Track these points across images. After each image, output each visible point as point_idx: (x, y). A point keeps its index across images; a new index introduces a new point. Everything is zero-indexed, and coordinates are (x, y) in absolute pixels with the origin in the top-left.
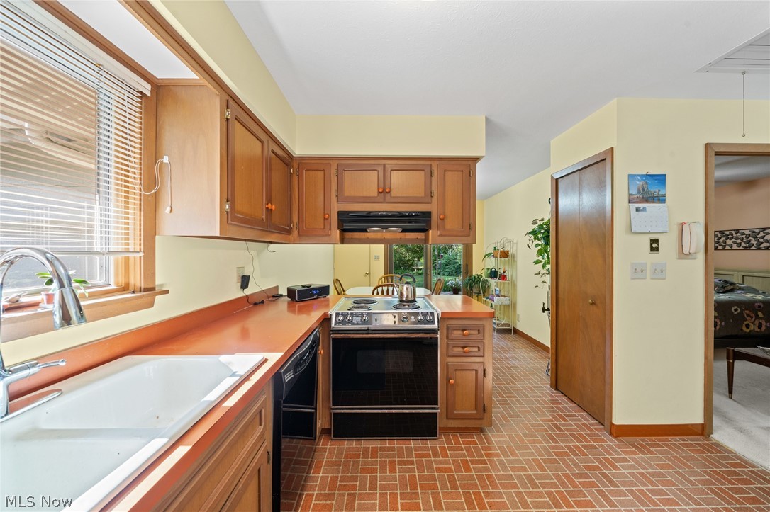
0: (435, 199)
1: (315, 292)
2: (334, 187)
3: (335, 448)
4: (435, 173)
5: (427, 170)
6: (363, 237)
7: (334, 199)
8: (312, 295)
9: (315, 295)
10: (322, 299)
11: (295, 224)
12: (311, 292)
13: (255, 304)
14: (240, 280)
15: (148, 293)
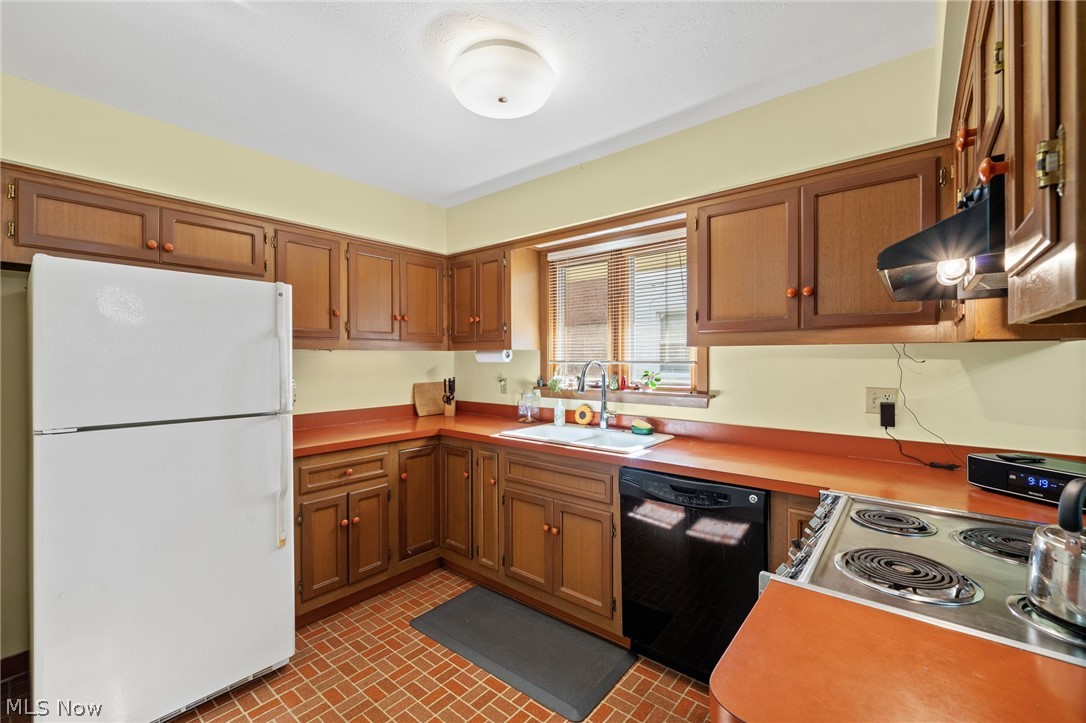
1: (1032, 480)
9: (1037, 490)
12: (1013, 477)
13: (932, 465)
14: (878, 409)
15: (702, 395)
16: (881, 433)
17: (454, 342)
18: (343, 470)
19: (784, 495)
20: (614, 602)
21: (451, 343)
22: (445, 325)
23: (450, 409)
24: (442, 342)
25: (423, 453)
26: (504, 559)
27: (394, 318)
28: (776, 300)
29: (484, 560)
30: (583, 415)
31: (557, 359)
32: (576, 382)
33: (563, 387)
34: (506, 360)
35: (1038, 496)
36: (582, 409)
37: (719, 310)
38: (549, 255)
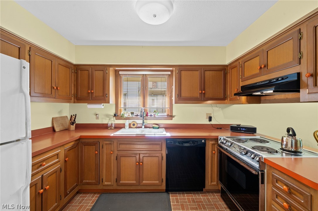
0: (304, 60)
2: (240, 74)
4: (304, 35)
7: (240, 80)
8: (241, 130)
11: (228, 95)
12: (239, 129)
13: (217, 128)
14: (208, 118)
15: (171, 117)
16: (208, 123)
17: (77, 100)
18: (41, 164)
19: (208, 139)
20: (162, 180)
21: (76, 100)
22: (73, 93)
23: (73, 127)
24: (71, 99)
25: (74, 147)
26: (116, 180)
27: (52, 88)
28: (197, 93)
29: (106, 183)
30: (134, 125)
31: (121, 107)
32: (130, 114)
33: (126, 116)
34: (103, 107)
35: (243, 132)
36: (133, 123)
37: (183, 95)
38: (120, 72)
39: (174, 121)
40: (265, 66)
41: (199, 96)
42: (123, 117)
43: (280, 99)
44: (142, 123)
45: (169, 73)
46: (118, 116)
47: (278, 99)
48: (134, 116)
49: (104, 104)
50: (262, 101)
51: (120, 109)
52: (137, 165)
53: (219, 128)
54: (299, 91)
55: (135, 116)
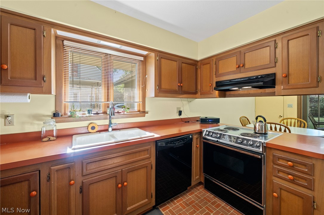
0: (279, 64)
1: (210, 121)
2: (214, 70)
3: (203, 192)
4: (280, 45)
5: (272, 44)
6: (236, 93)
7: (214, 76)
8: (209, 122)
9: (210, 122)
10: (216, 124)
11: (199, 90)
13: (185, 122)
14: (178, 112)
15: (143, 113)
16: (178, 117)
20: (152, 195)
28: (176, 86)
30: (93, 128)
31: (68, 101)
32: (86, 112)
33: (80, 116)
34: (29, 101)
35: (211, 123)
36: (91, 125)
37: (163, 86)
38: (65, 41)
39: (147, 118)
40: (243, 66)
41: (177, 89)
42: (75, 117)
43: (244, 94)
44: (108, 124)
45: (142, 59)
46: (61, 116)
47: (241, 94)
48: (92, 115)
49: (31, 95)
50: (226, 96)
51: (65, 105)
52: (119, 188)
53: (187, 122)
54: (275, 87)
55: (94, 114)
